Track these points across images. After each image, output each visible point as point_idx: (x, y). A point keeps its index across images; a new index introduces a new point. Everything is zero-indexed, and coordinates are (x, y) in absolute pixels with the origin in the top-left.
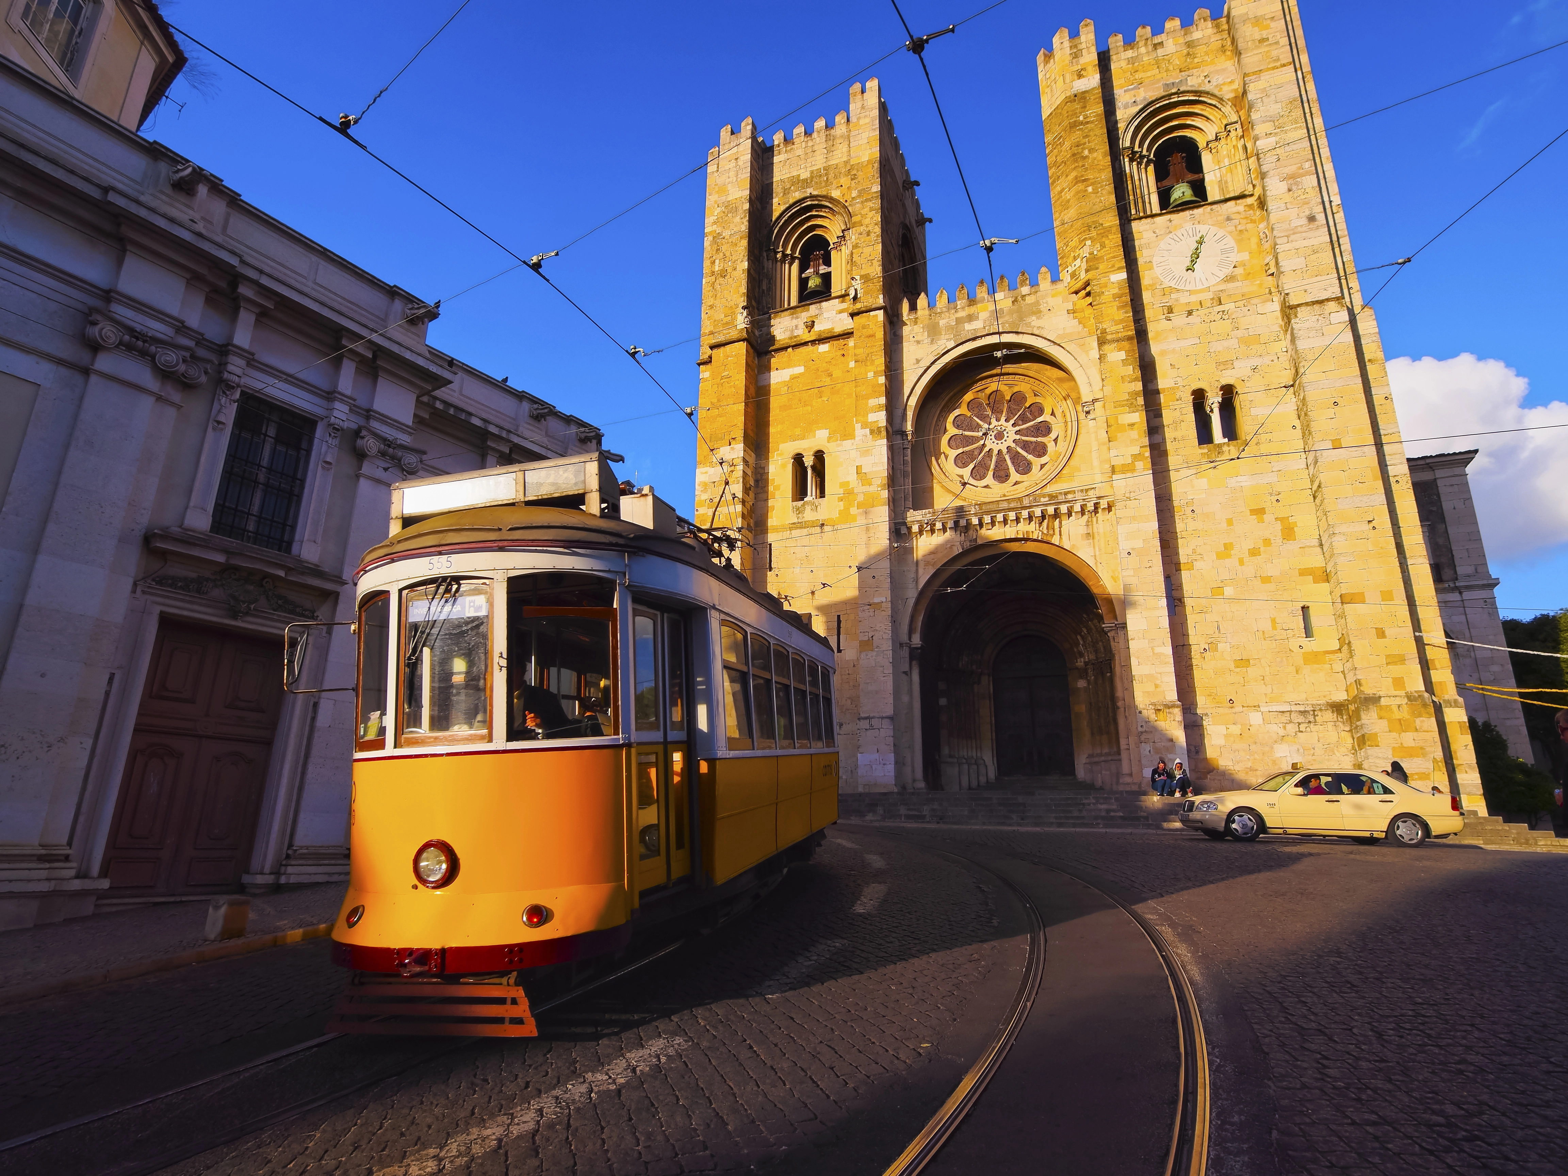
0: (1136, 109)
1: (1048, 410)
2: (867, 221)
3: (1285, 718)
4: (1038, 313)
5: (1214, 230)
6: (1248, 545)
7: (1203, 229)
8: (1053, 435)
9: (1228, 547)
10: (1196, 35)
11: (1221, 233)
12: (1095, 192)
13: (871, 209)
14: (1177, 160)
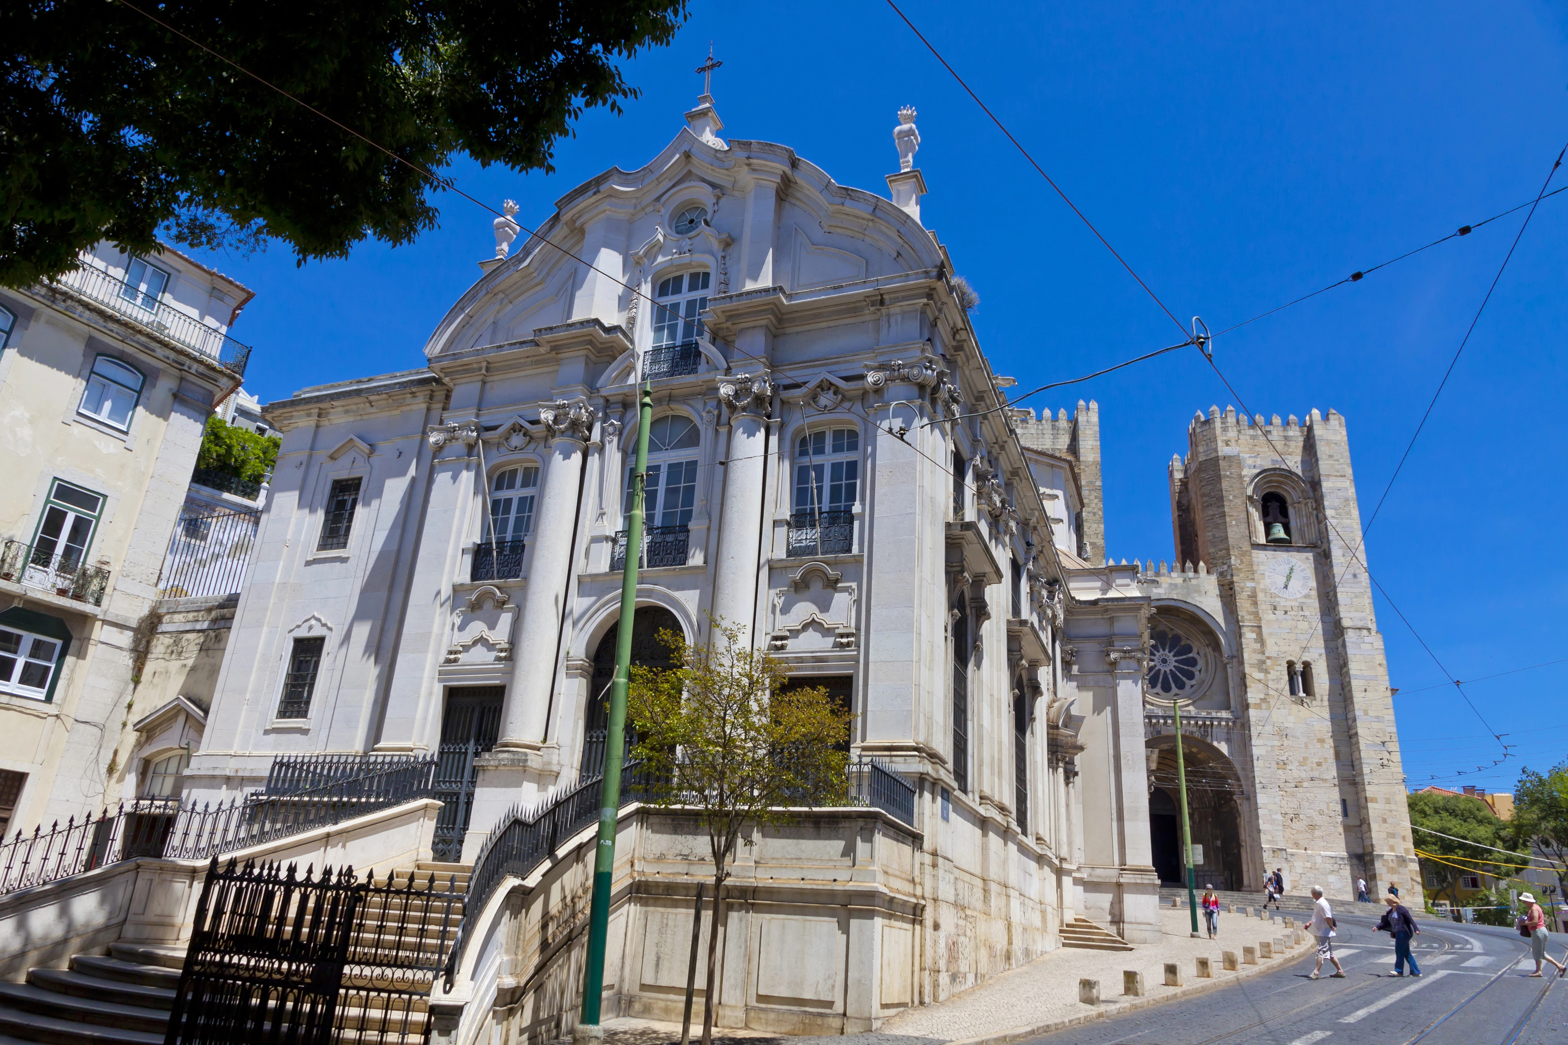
0: (1257, 471)
1: (1195, 650)
2: (1093, 505)
3: (1333, 861)
4: (1198, 591)
5: (1299, 563)
6: (1316, 760)
7: (1294, 561)
8: (1198, 667)
9: (1305, 759)
10: (1291, 433)
11: (1303, 566)
12: (1237, 525)
13: (1096, 497)
14: (1274, 506)
